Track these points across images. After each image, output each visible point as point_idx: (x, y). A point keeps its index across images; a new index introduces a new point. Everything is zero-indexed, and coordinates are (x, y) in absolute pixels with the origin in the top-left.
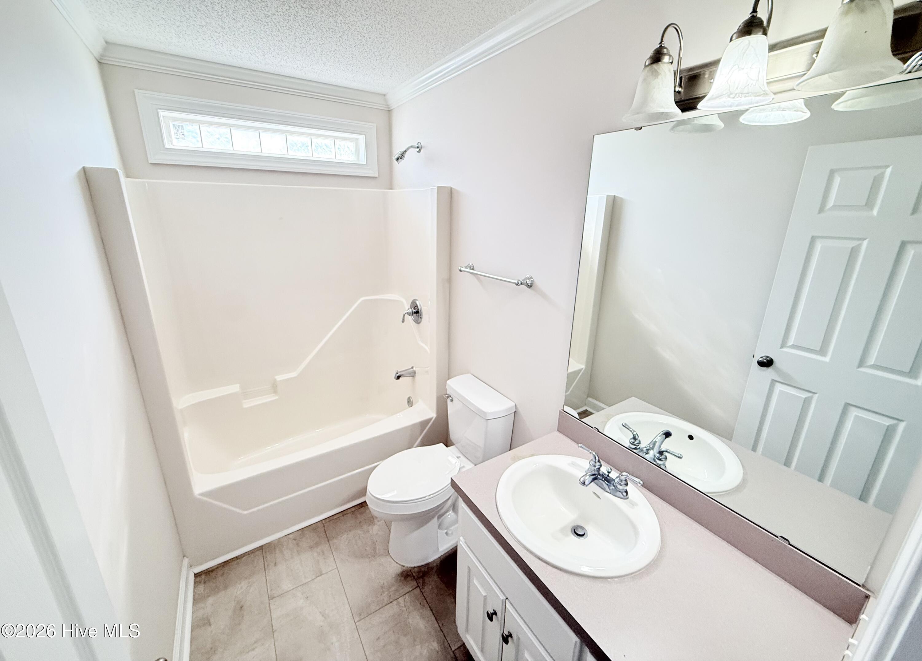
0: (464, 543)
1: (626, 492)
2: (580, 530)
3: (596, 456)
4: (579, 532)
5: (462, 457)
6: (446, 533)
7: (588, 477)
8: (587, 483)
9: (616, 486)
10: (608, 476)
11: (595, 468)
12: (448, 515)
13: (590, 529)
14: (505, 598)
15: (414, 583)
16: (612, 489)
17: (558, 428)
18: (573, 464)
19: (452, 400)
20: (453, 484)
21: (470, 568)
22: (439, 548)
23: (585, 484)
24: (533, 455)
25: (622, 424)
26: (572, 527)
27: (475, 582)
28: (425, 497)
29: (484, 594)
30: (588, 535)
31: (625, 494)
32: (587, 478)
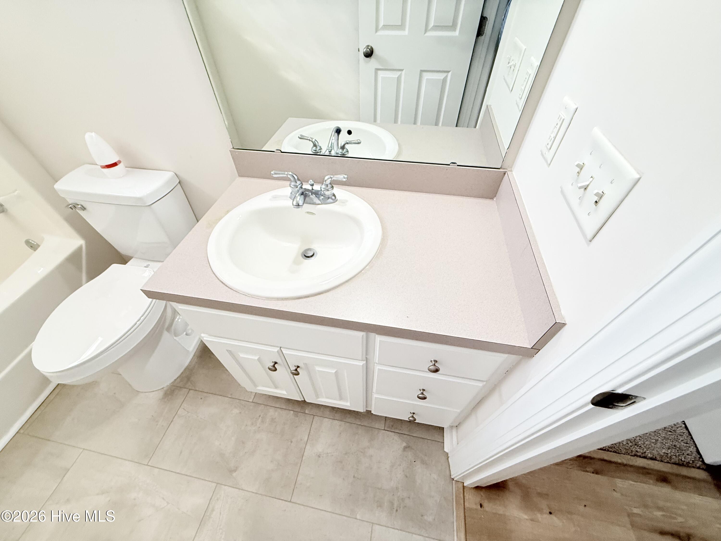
0: (209, 337)
1: (334, 195)
2: (309, 252)
3: (294, 175)
4: (310, 254)
5: (149, 263)
6: (187, 334)
7: (299, 197)
8: (301, 203)
9: (324, 194)
10: (313, 189)
11: (298, 188)
12: (178, 319)
13: (316, 247)
14: (279, 348)
15: (185, 391)
16: (322, 199)
17: (238, 173)
18: (275, 197)
19: (83, 208)
20: (150, 294)
21: (229, 351)
22: (188, 349)
23: (300, 205)
24: (228, 212)
25: (299, 137)
26: (301, 254)
27: (242, 355)
28: (136, 324)
29: (256, 358)
30: (317, 252)
31: (333, 197)
32: (298, 199)
